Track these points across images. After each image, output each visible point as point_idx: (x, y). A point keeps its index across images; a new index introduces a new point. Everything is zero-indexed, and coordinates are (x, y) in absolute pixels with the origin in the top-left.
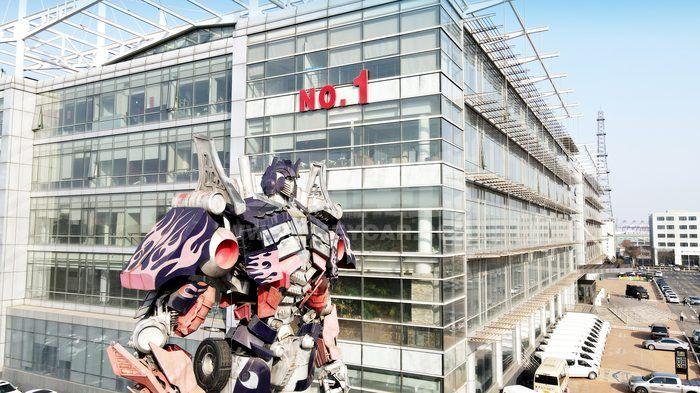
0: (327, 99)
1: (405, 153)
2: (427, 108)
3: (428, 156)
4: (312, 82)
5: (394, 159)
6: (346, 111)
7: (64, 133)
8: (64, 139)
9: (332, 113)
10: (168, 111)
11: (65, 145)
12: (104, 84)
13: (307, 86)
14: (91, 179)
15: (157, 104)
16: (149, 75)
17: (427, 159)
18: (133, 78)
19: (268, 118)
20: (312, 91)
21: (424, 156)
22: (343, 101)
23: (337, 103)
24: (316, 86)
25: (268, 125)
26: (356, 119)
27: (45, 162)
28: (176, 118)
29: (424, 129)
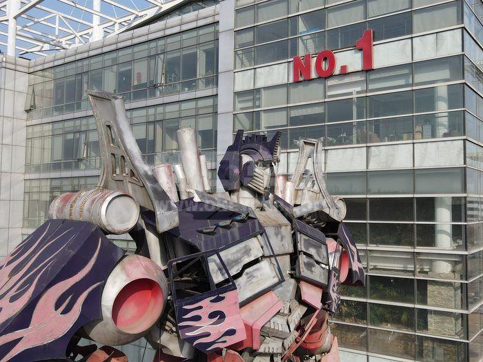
0: (325, 66)
1: (418, 128)
2: (445, 73)
3: (446, 131)
4: (307, 47)
5: (405, 136)
6: (347, 80)
7: (55, 113)
8: (54, 119)
9: (330, 82)
10: (155, 87)
11: (56, 126)
12: (93, 60)
13: (301, 53)
14: (80, 160)
15: (144, 80)
16: (136, 49)
17: (445, 135)
18: (121, 53)
19: (258, 90)
20: (308, 58)
21: (442, 130)
22: (344, 68)
23: (337, 71)
24: (312, 51)
25: (259, 99)
26: (359, 89)
27: (37, 143)
28: (163, 94)
29: (442, 99)
